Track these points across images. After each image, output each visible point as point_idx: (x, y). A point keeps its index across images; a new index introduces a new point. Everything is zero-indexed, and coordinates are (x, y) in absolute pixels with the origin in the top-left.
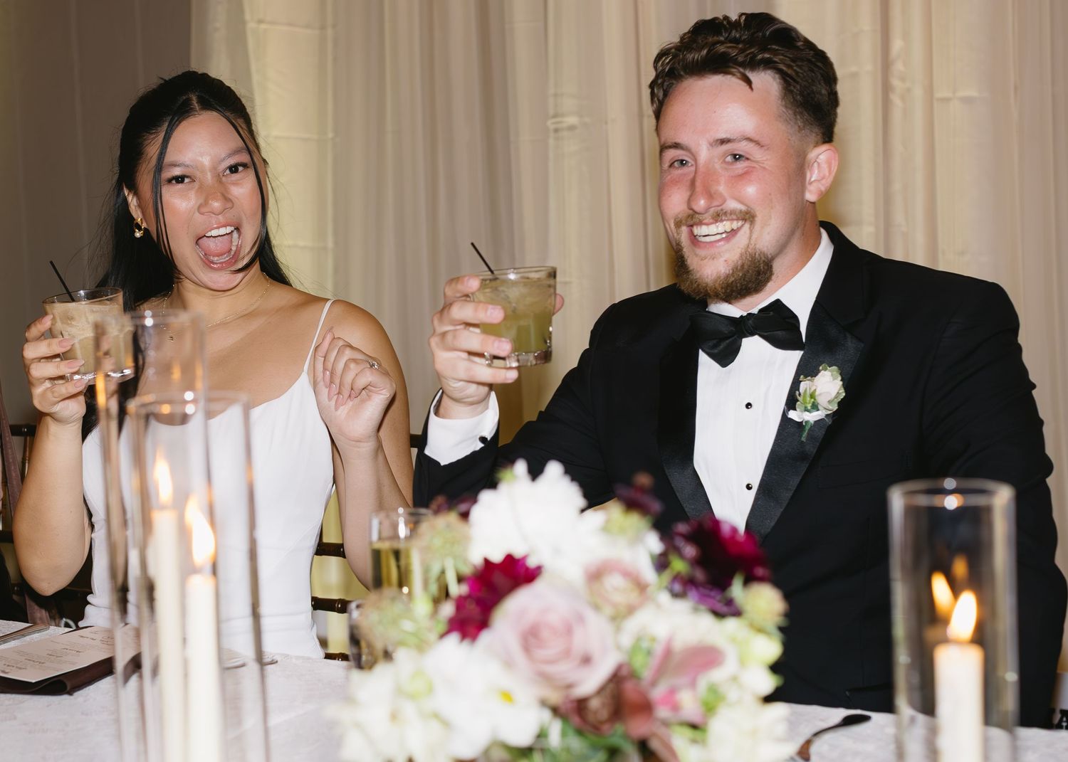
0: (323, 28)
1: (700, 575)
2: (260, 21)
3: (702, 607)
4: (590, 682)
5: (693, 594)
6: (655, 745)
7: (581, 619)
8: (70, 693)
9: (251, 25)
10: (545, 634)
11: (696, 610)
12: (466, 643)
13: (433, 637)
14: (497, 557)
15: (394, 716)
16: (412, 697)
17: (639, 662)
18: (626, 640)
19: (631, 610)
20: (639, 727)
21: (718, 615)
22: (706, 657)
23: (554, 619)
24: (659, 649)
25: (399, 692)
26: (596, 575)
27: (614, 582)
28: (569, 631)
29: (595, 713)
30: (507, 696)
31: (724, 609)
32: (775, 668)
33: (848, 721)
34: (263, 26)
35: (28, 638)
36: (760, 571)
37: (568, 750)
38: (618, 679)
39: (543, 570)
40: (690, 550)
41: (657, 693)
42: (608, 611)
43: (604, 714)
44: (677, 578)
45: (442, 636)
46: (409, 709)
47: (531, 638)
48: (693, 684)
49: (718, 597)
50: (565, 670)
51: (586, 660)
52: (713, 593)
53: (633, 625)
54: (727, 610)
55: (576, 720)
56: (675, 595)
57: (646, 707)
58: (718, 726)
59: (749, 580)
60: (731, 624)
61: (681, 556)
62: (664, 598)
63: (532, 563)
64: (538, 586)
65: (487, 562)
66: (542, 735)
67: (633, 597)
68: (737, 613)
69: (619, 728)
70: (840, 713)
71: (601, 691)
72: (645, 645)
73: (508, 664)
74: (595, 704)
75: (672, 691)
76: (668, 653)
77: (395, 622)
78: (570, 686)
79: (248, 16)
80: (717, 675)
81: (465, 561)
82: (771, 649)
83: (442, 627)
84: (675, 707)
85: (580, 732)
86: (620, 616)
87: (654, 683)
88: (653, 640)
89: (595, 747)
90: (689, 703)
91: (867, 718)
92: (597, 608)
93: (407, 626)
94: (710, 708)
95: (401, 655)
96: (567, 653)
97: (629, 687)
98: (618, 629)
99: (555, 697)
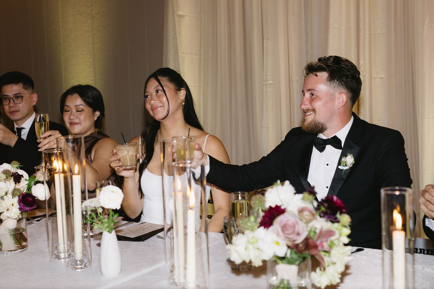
0: (200, 55)
1: (329, 212)
2: (183, 53)
3: (328, 220)
4: (300, 240)
5: (326, 217)
6: (317, 257)
7: (297, 223)
8: (143, 241)
9: (180, 54)
10: (288, 227)
11: (326, 221)
12: (266, 229)
13: (256, 227)
14: (273, 206)
15: (246, 249)
16: (251, 243)
17: (312, 234)
18: (309, 229)
19: (311, 220)
20: (313, 252)
21: (333, 222)
22: (330, 233)
23: (290, 223)
24: (318, 231)
25: (248, 242)
26: (301, 211)
27: (306, 213)
28: (294, 226)
29: (301, 248)
30: (278, 243)
31: (334, 221)
32: (349, 236)
33: (358, 250)
34: (184, 55)
35: (128, 225)
36: (344, 211)
37: (292, 258)
38: (307, 239)
39: (286, 210)
40: (326, 205)
41: (318, 243)
42: (304, 221)
43: (303, 248)
44: (323, 212)
45: (259, 227)
46: (251, 247)
47: (284, 228)
48: (327, 241)
49: (333, 217)
50: (293, 237)
51: (298, 234)
52: (332, 216)
53: (310, 225)
54: (335, 221)
55: (296, 250)
56: (321, 217)
57: (316, 247)
58: (333, 252)
59: (341, 213)
60: (336, 225)
61: (324, 206)
62: (318, 217)
63: (283, 208)
64: (285, 214)
65: (270, 207)
66: (286, 254)
67: (311, 217)
68: (339, 222)
69: (307, 252)
70: (355, 248)
71: (302, 242)
72: (313, 229)
73: (278, 235)
74: (301, 246)
75: (322, 242)
76: (321, 232)
77: (246, 223)
78: (294, 241)
79: (179, 52)
80: (333, 238)
81: (264, 207)
82: (347, 231)
83: (258, 225)
84: (322, 247)
85: (296, 253)
86: (307, 223)
87: (317, 240)
88: (316, 228)
89: (299, 257)
90: (326, 245)
91: (363, 250)
92: (301, 220)
93: (249, 224)
94: (331, 247)
95: (247, 232)
96: (293, 232)
97: (310, 241)
98: (307, 226)
99: (290, 244)
